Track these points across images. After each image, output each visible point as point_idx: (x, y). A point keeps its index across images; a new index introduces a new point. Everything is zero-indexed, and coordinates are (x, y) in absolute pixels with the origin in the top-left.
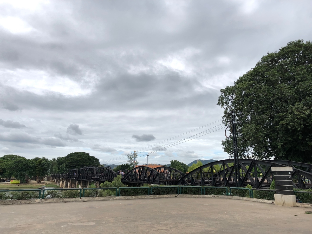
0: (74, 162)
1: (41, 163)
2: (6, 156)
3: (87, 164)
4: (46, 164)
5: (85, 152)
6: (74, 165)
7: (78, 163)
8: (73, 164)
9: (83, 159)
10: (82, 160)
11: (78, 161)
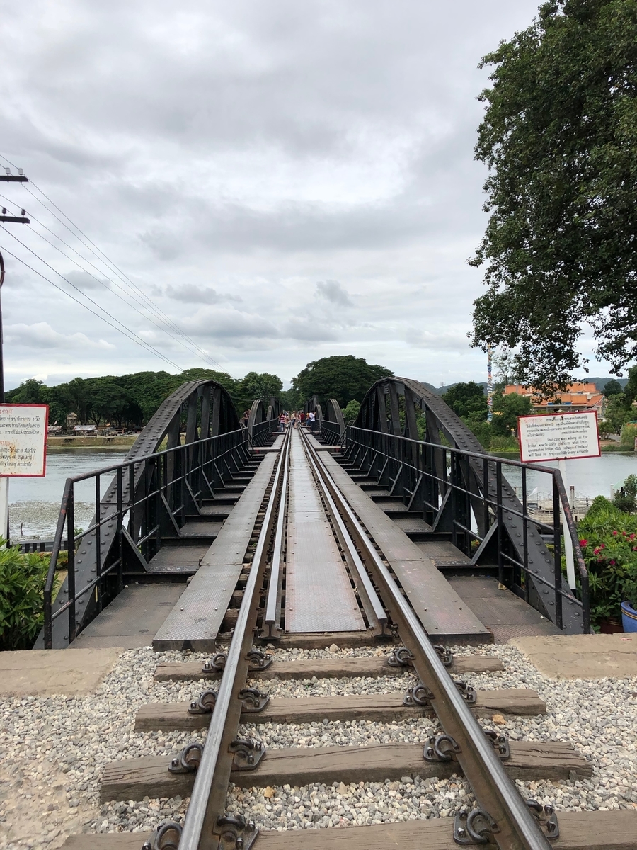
0: (320, 383)
1: (247, 387)
2: (188, 371)
3: (353, 386)
4: (257, 388)
5: (353, 355)
6: (321, 391)
7: (332, 384)
8: (320, 388)
9: (344, 374)
10: (343, 376)
11: (331, 379)
